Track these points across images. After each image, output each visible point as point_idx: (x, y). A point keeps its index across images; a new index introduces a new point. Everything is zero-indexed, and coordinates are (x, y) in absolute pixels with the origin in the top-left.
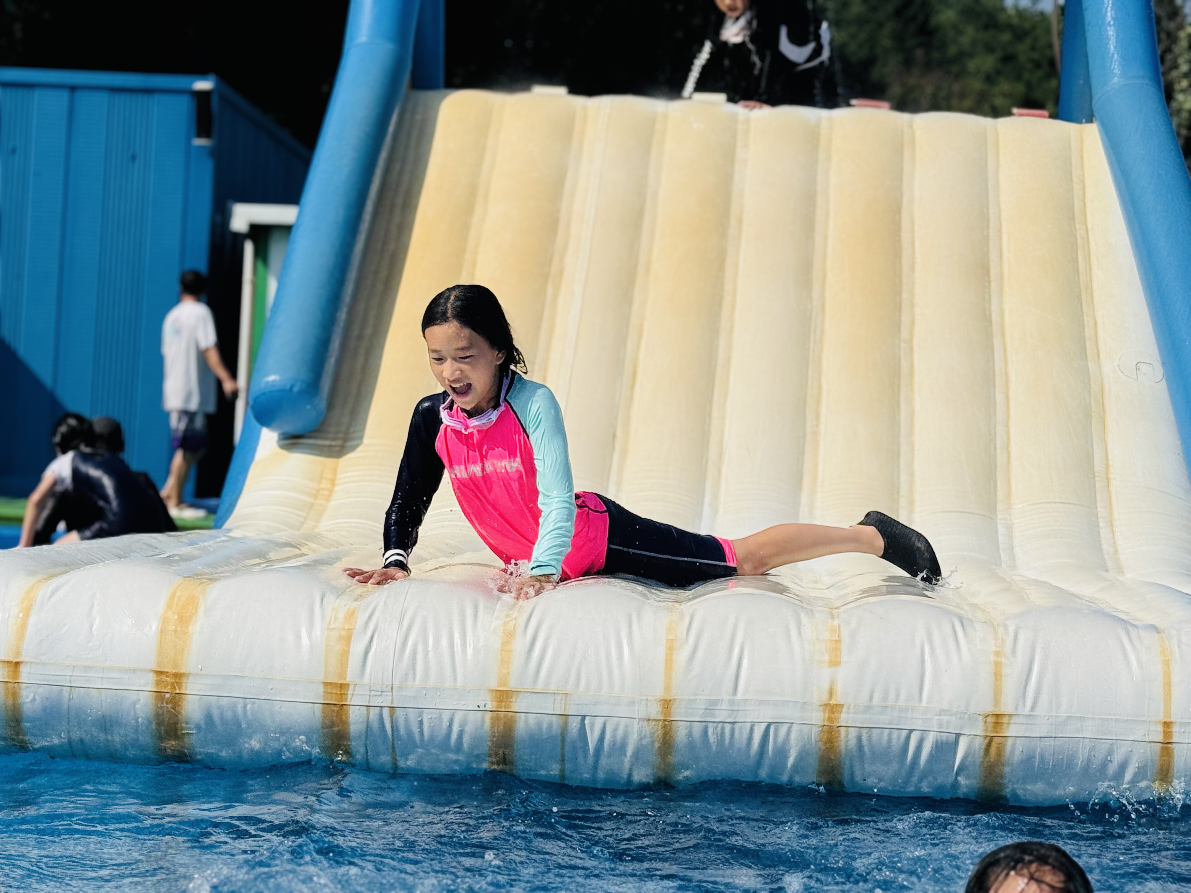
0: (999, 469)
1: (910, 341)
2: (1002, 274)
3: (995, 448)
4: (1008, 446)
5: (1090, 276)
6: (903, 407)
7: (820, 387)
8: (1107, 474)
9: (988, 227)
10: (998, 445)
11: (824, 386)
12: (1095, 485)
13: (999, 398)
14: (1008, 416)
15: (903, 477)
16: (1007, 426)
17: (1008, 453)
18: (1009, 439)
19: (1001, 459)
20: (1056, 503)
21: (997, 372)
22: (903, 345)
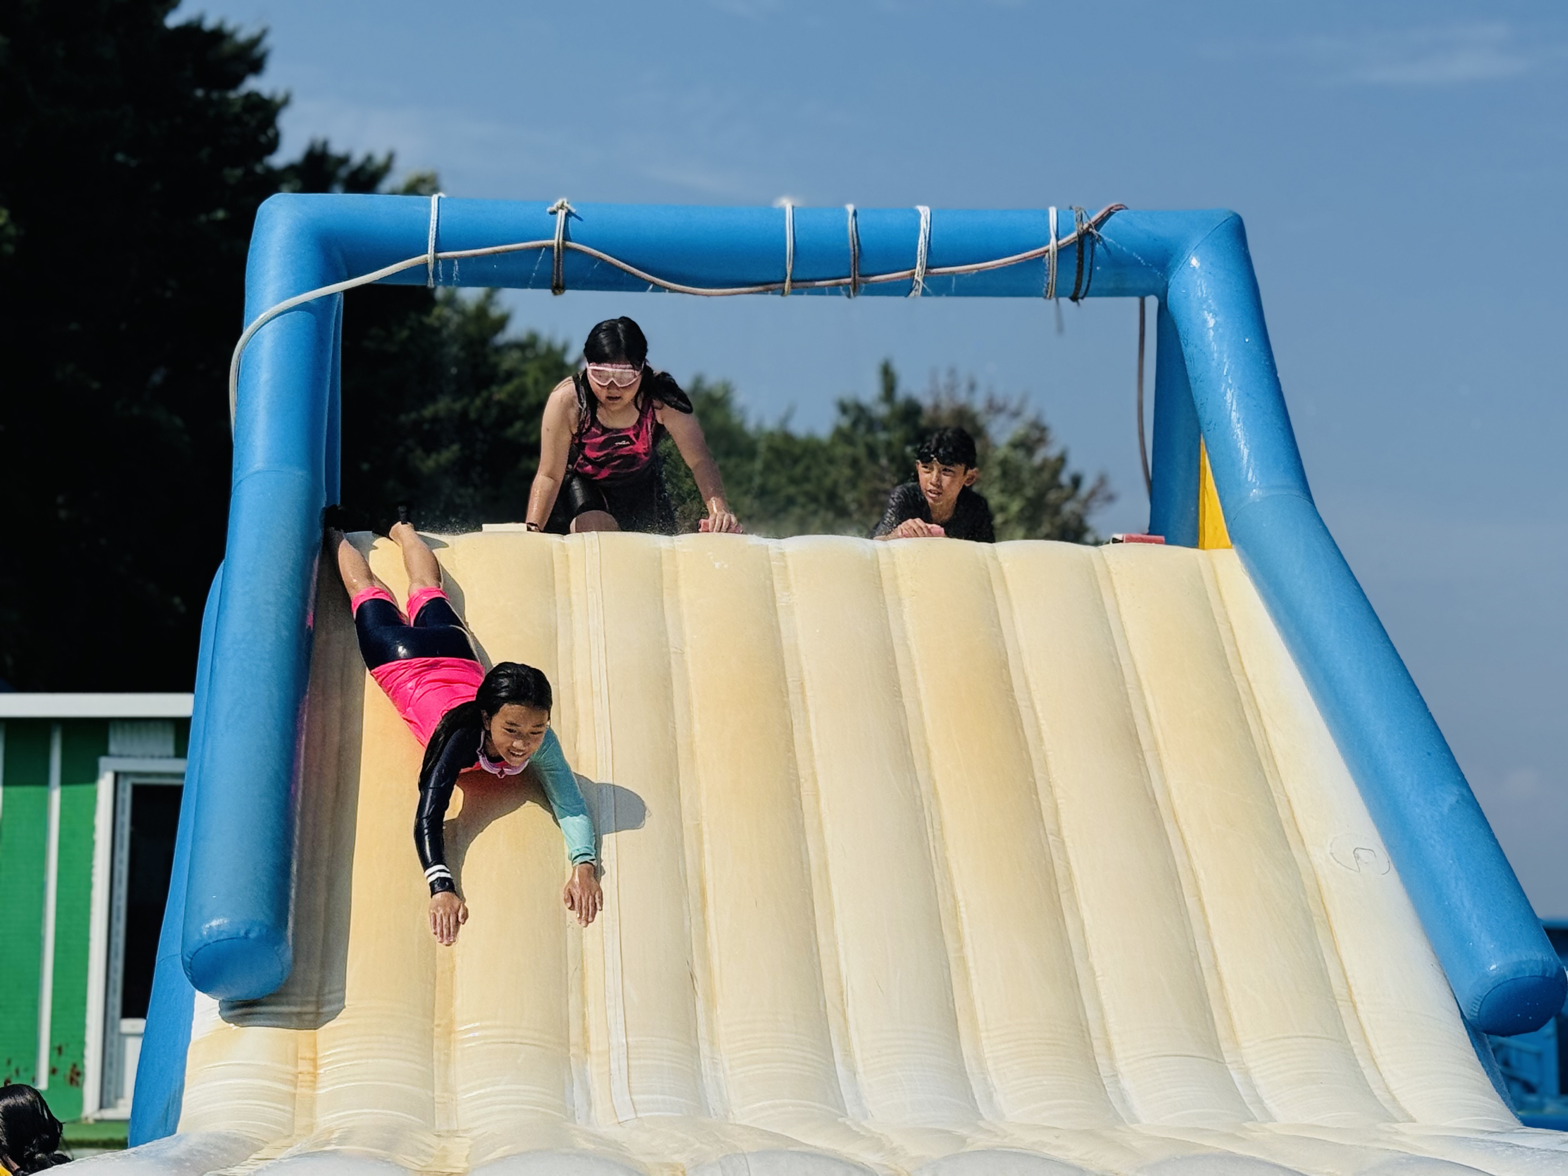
0: (1211, 996)
1: (1058, 833)
2: (1155, 743)
3: (1200, 968)
4: (1216, 966)
5: (1267, 741)
6: (1069, 919)
7: (954, 896)
8: (1351, 998)
9: (1124, 683)
10: (1204, 966)
11: (960, 896)
12: (1339, 1011)
13: (1190, 901)
14: (1208, 927)
15: (1090, 1012)
16: (1209, 939)
18: (1215, 956)
19: (1211, 984)
20: (1297, 1037)
21: (1180, 869)
22: (1051, 838)
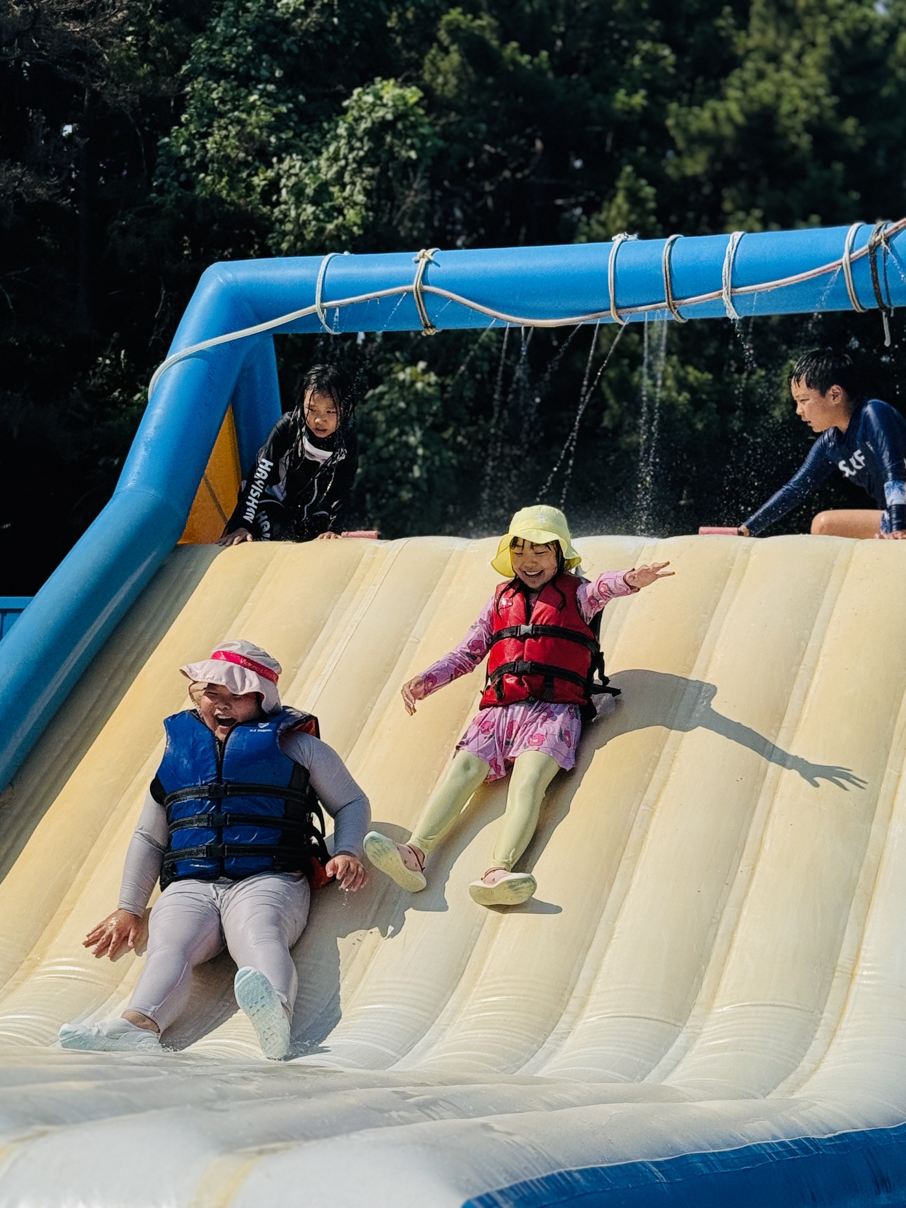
3: (715, 936)
4: (733, 932)
6: (616, 884)
10: (720, 932)
14: (746, 894)
15: (584, 974)
16: (740, 906)
17: (731, 941)
18: (737, 924)
19: (718, 950)
20: (765, 1005)
21: (750, 838)
